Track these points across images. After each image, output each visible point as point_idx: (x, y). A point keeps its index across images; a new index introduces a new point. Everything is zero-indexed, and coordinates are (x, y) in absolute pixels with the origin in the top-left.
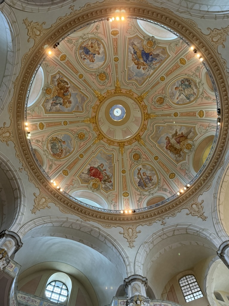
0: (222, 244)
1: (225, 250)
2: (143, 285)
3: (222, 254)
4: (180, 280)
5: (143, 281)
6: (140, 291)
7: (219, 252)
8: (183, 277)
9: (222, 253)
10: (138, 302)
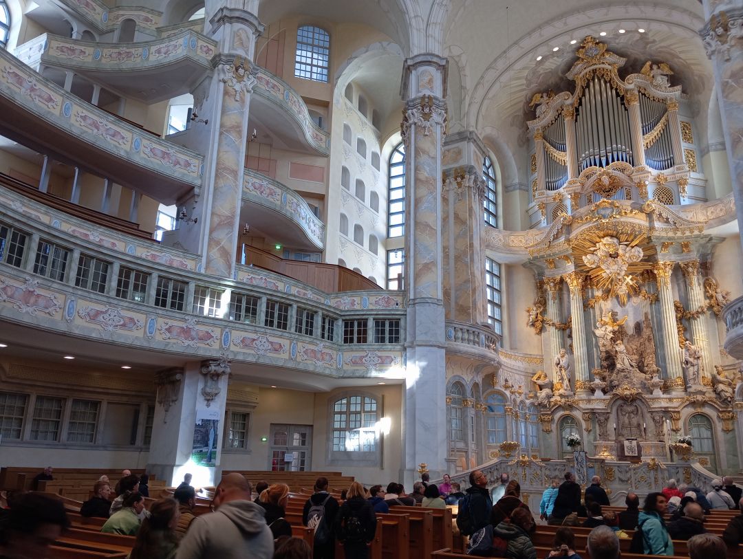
0: (424, 55)
1: (421, 66)
2: (254, 36)
3: (411, 67)
4: (301, 28)
5: (256, 30)
6: (248, 50)
7: (410, 62)
8: (308, 25)
9: (413, 65)
10: (241, 71)
